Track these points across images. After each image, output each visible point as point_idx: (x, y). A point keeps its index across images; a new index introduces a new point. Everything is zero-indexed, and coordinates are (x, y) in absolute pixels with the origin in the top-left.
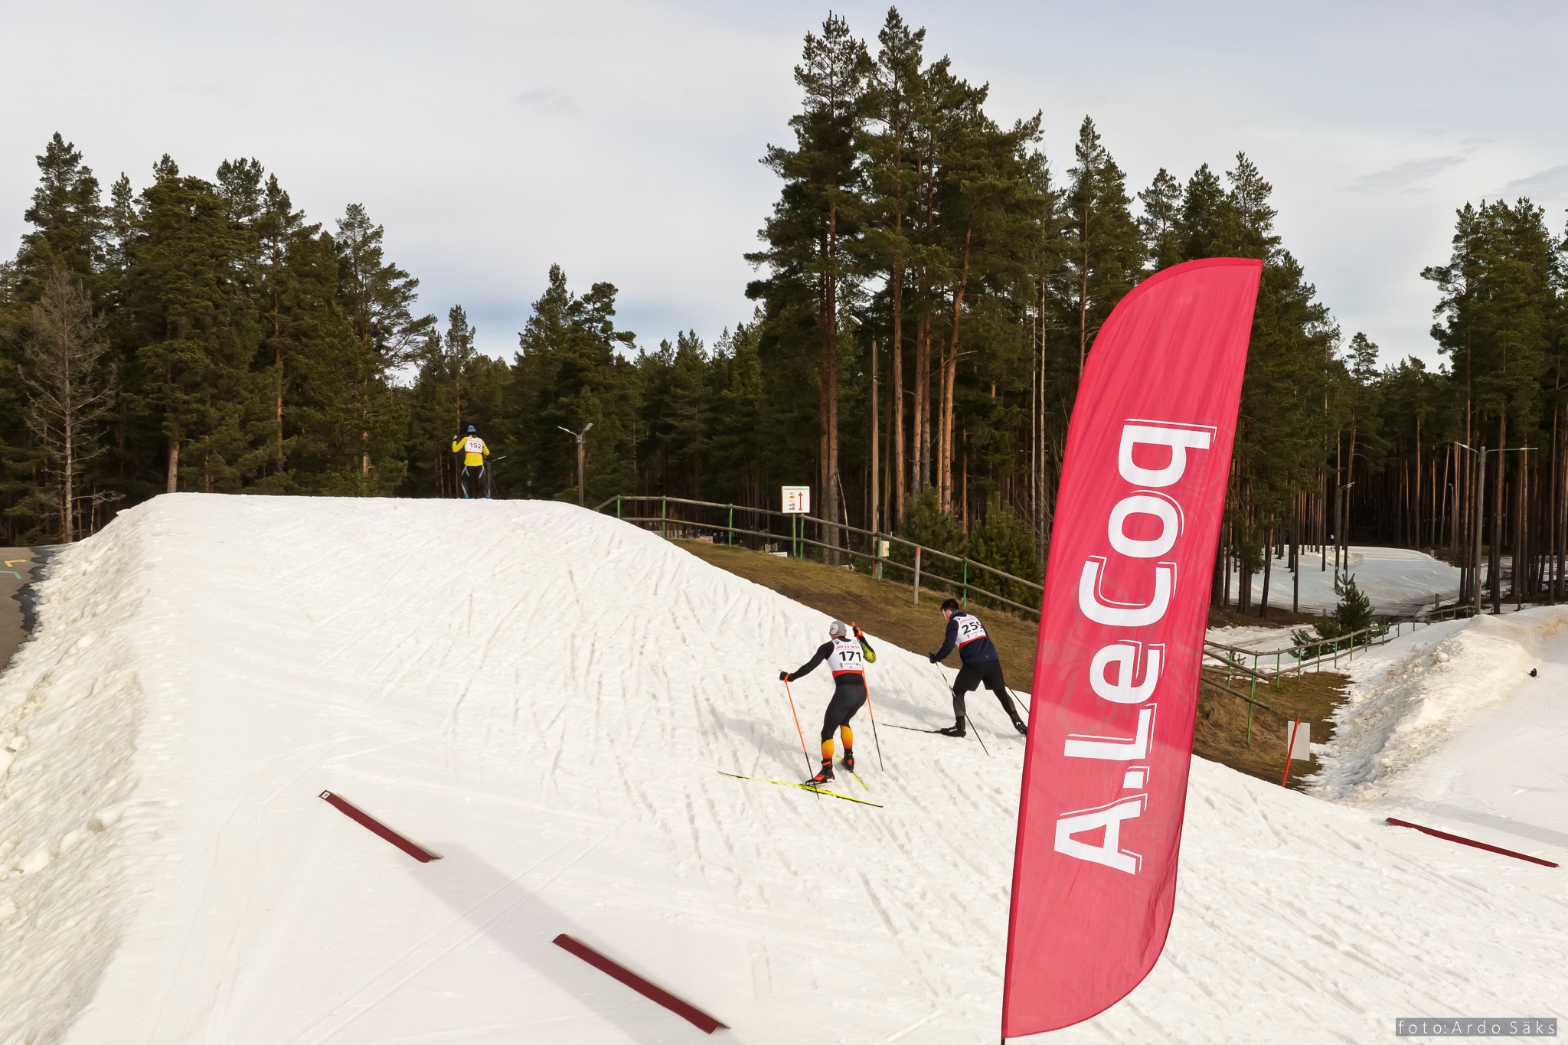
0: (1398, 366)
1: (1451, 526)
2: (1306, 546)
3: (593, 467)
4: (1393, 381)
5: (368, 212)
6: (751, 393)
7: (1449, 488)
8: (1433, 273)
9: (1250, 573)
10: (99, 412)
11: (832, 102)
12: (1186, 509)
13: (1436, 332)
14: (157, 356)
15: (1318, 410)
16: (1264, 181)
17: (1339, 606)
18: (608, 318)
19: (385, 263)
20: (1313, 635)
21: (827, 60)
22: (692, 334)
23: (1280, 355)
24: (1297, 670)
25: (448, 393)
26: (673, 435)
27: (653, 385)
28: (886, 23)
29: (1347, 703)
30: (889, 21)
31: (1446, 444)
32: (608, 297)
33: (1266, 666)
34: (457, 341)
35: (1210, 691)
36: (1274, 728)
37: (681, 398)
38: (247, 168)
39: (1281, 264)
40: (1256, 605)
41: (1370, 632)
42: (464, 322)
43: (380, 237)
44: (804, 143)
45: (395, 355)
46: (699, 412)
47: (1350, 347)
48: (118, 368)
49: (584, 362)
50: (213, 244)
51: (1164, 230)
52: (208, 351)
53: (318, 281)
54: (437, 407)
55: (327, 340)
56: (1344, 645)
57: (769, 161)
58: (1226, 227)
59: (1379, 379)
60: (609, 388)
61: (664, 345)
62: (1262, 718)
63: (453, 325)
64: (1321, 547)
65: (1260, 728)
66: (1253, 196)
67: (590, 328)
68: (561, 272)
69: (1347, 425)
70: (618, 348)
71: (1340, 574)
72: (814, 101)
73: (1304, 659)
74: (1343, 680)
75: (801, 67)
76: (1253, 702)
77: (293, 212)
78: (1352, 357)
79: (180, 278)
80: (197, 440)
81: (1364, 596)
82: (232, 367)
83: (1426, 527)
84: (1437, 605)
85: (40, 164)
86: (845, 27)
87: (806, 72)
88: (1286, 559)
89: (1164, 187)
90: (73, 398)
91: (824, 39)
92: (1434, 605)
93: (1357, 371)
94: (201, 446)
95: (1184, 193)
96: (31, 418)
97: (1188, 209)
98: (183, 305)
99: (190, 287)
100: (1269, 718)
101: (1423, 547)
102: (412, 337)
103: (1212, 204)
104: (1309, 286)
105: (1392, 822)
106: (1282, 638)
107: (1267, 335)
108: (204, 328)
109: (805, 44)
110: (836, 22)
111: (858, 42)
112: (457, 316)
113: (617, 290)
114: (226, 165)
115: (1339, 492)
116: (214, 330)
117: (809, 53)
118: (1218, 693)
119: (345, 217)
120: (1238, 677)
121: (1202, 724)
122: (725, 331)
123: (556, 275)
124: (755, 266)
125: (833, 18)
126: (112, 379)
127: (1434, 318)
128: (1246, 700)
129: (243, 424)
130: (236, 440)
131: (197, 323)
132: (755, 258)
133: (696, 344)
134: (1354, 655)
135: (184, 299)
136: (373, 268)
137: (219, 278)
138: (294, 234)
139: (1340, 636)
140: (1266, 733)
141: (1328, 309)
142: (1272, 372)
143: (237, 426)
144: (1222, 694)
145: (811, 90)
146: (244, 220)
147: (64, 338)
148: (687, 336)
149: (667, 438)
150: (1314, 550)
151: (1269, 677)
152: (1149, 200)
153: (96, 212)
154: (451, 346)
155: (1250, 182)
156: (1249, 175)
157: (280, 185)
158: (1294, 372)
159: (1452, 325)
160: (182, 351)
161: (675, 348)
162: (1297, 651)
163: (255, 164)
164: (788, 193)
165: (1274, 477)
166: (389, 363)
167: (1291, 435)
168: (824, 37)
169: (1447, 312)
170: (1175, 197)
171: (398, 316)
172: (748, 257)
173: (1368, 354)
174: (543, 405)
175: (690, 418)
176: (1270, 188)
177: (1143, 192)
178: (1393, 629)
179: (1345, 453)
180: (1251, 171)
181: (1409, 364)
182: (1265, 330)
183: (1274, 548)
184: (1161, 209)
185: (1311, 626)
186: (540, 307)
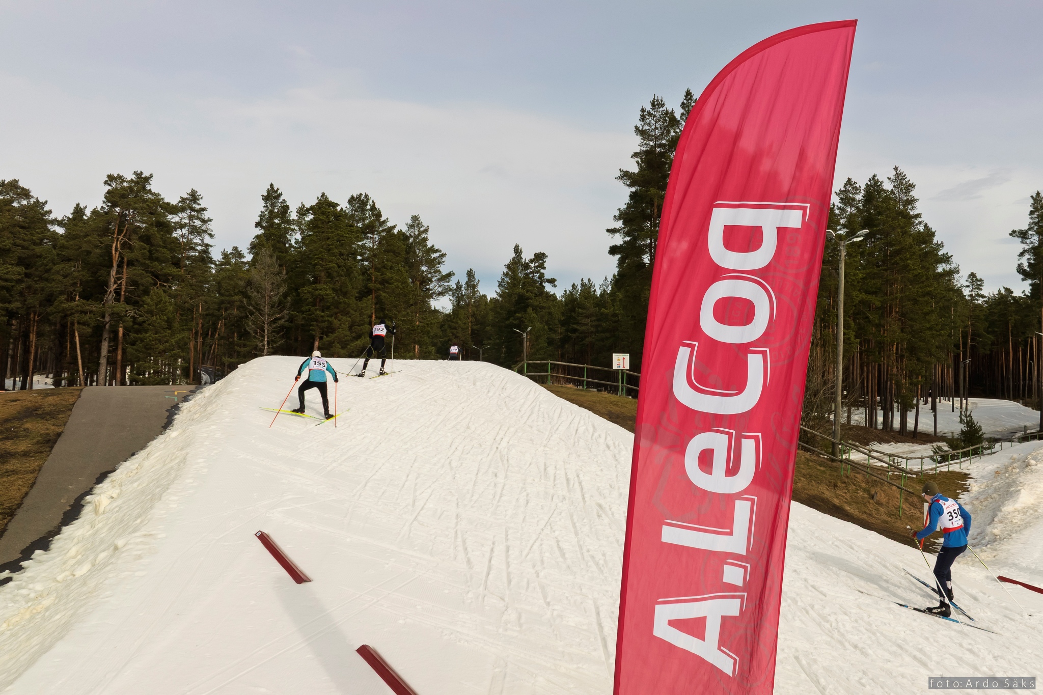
0: (996, 293)
1: (1032, 388)
2: (942, 398)
3: (533, 351)
4: (994, 302)
5: (421, 219)
6: (617, 310)
7: (1030, 364)
8: (1017, 233)
9: (906, 411)
10: (281, 322)
11: (655, 144)
12: (779, 291)
13: (1020, 270)
14: (309, 292)
15: (947, 315)
16: (910, 182)
17: (962, 431)
18: (542, 271)
19: (429, 244)
20: (946, 448)
21: (652, 121)
22: (589, 280)
23: (923, 282)
24: (935, 469)
25: (465, 314)
26: (577, 334)
27: (567, 308)
28: (684, 98)
29: (968, 491)
30: (686, 97)
31: (1028, 337)
32: (542, 260)
33: (914, 467)
34: (470, 287)
35: (876, 481)
36: (919, 506)
37: (581, 314)
38: (362, 198)
39: (922, 230)
40: (911, 432)
41: (982, 447)
42: (474, 277)
43: (427, 231)
44: (641, 168)
45: (434, 293)
46: (591, 322)
47: (966, 281)
48: (292, 300)
49: (529, 294)
50: (338, 234)
51: (851, 212)
52: (333, 289)
53: (394, 254)
54: (459, 321)
55: (395, 284)
56: (966, 454)
57: (621, 178)
58: (888, 209)
59: (985, 299)
60: (542, 308)
61: (574, 286)
62: (910, 499)
63: (468, 279)
64: (951, 398)
65: (908, 506)
66: (904, 191)
67: (533, 277)
68: (520, 248)
69: (966, 327)
70: (548, 288)
71: (963, 413)
72: (645, 144)
73: (940, 463)
74: (965, 476)
75: (638, 126)
76: (903, 489)
77: (382, 219)
78: (968, 286)
79: (321, 252)
80: (327, 336)
81: (978, 425)
82: (347, 298)
83: (1016, 388)
84: (1025, 432)
85: (263, 199)
86: (663, 103)
87: (641, 128)
88: (929, 405)
89: (850, 188)
90: (269, 315)
91: (651, 110)
92: (1023, 433)
93: (971, 296)
94: (329, 339)
95: (863, 192)
96: (248, 325)
97: (865, 200)
98: (322, 266)
99: (326, 256)
100: (915, 499)
101: (1015, 398)
102: (442, 283)
103: (879, 198)
104: (939, 243)
105: (1002, 579)
106: (926, 450)
107: (914, 270)
108: (332, 278)
109: (641, 113)
110: (658, 100)
111: (670, 110)
112: (470, 274)
113: (547, 256)
114: (352, 197)
115: (962, 365)
116: (338, 279)
117: (643, 118)
118: (881, 483)
119: (410, 222)
120: (896, 473)
121: (869, 502)
122: (606, 278)
123: (517, 250)
124: (612, 236)
125: (656, 98)
126: (288, 305)
127: (1019, 260)
128: (898, 488)
129: (350, 328)
130: (346, 336)
131: (329, 275)
132: (612, 231)
133: (591, 285)
134: (973, 461)
135: (324, 263)
136: (423, 248)
137: (341, 252)
138: (383, 231)
139: (962, 449)
140: (913, 509)
141: (952, 256)
142: (918, 291)
143: (347, 329)
144: (884, 484)
145: (644, 139)
146: (360, 225)
147: (267, 285)
148: (586, 281)
149: (574, 335)
150: (947, 400)
151: (916, 473)
152: (841, 196)
153: (289, 222)
154: (467, 290)
155: (902, 183)
156: (901, 179)
157: (377, 206)
158: (931, 291)
159: (1030, 265)
160: (321, 290)
161: (579, 288)
162: (935, 457)
163: (366, 196)
164: (633, 196)
165: (919, 354)
166: (431, 297)
167: (930, 329)
168: (651, 109)
169: (1027, 256)
170: (857, 194)
171: (435, 272)
172: (608, 231)
173: (978, 284)
174: (508, 319)
175: (586, 325)
176: (915, 186)
177: (838, 191)
178: (997, 445)
179: (965, 344)
180: (902, 177)
181: (1003, 291)
182: (912, 267)
183: (922, 399)
184: (849, 201)
185: (945, 443)
186: (509, 267)
